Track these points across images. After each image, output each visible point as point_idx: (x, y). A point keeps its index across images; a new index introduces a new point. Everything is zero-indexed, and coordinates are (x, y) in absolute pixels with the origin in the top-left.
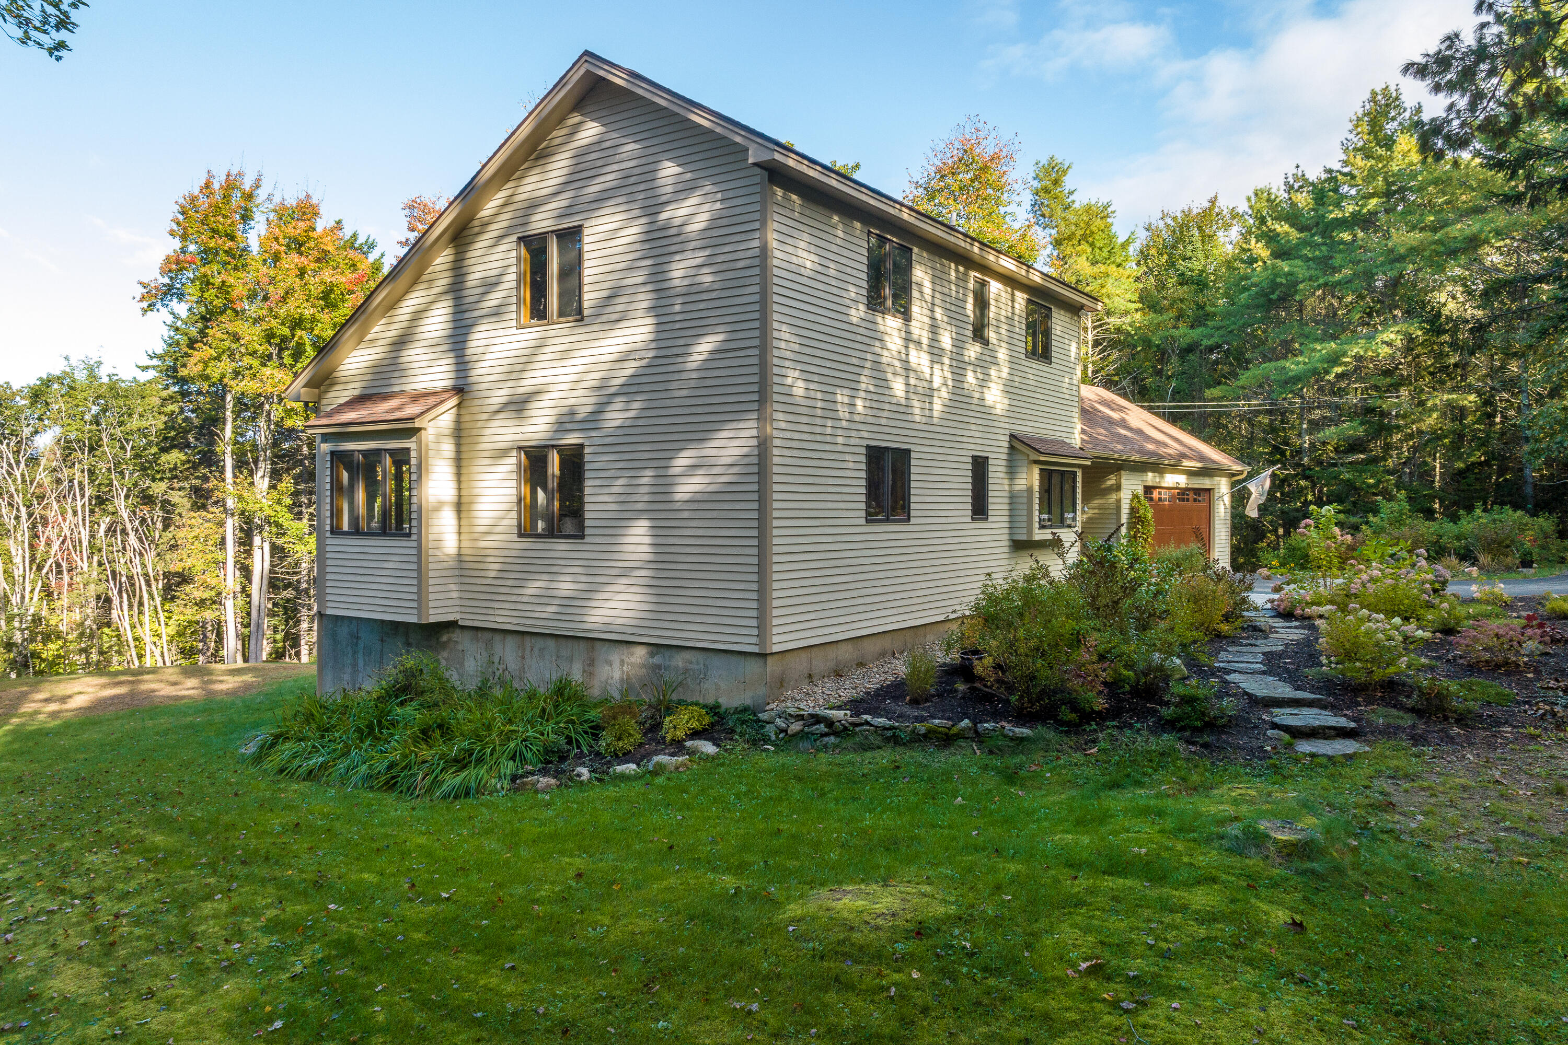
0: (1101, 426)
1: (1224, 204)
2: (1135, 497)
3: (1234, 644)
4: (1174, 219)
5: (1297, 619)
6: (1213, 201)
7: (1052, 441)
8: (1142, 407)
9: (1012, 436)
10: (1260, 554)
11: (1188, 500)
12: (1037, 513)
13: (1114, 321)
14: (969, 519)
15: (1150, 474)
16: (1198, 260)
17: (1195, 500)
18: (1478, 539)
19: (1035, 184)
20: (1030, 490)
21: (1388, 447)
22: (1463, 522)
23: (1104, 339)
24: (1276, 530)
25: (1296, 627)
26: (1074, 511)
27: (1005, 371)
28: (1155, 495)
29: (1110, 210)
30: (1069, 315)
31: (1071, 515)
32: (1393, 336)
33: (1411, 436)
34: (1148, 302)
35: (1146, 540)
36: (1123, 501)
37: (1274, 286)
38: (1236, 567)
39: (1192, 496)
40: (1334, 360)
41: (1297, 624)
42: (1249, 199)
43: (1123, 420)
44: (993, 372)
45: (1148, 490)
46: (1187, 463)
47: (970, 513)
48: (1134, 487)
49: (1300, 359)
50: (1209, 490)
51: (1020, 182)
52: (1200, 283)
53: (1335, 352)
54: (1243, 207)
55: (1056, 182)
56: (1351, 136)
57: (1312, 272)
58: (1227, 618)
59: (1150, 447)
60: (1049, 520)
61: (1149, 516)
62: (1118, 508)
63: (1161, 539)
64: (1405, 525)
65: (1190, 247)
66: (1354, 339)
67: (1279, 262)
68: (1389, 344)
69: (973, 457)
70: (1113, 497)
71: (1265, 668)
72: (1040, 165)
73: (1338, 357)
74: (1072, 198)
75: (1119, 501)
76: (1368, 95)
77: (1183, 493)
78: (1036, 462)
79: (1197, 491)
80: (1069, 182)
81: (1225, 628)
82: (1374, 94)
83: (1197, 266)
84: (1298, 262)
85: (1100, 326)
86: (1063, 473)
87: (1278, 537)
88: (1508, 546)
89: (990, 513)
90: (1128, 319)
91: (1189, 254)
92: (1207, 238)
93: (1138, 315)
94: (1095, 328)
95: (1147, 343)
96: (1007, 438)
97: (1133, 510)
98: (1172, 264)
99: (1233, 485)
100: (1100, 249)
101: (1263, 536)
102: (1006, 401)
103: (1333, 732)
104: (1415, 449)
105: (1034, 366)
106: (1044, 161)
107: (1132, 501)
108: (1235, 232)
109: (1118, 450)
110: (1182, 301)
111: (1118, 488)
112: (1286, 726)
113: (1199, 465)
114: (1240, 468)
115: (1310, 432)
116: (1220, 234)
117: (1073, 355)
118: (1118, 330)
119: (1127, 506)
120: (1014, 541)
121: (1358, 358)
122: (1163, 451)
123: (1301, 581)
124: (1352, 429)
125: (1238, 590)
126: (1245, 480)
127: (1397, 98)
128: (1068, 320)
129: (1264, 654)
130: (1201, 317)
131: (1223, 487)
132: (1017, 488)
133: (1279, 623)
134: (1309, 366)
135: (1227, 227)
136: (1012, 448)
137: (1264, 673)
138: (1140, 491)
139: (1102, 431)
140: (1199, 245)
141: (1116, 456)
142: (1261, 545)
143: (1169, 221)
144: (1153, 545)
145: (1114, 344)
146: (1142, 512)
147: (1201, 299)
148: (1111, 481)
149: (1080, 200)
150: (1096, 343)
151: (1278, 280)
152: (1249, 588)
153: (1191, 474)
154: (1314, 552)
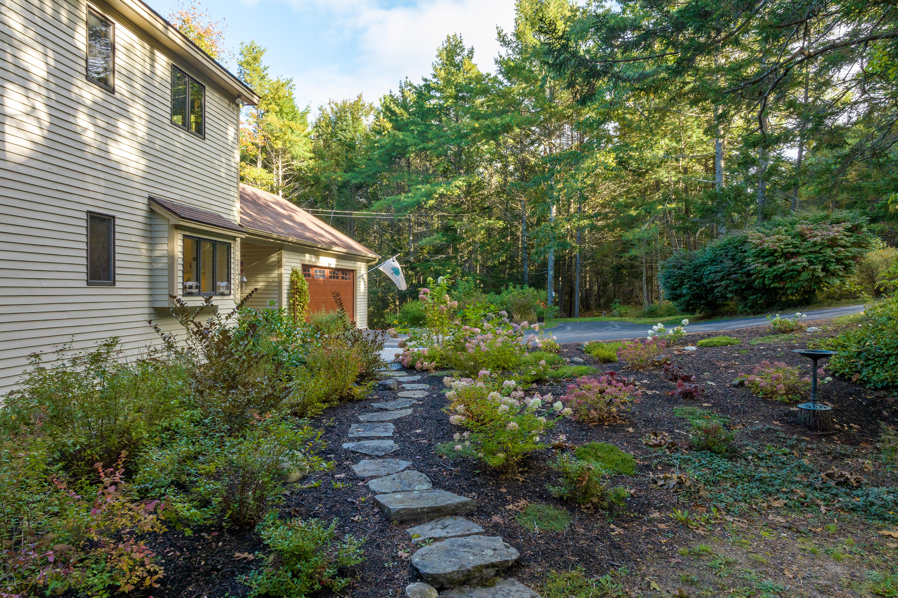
0: (268, 215)
1: (367, 100)
2: (294, 272)
3: (366, 409)
4: (336, 104)
5: (418, 372)
6: (360, 97)
7: (205, 213)
8: (308, 211)
9: (151, 199)
10: (386, 316)
11: (338, 278)
12: (180, 280)
13: (296, 164)
14: (84, 284)
15: (307, 256)
16: (350, 132)
17: (343, 278)
18: (513, 305)
19: (241, 57)
20: (171, 258)
21: (456, 250)
22: (504, 294)
23: (290, 175)
24: (395, 302)
25: (419, 382)
26: (229, 280)
27: (141, 130)
28: (312, 271)
29: (291, 83)
30: (227, 102)
31: (225, 284)
32: (461, 183)
33: (470, 244)
34: (318, 154)
35: (303, 307)
36: (284, 276)
37: (394, 147)
38: (371, 325)
39: (340, 275)
40: (429, 195)
41: (418, 377)
42: (380, 100)
43: (291, 216)
44: (122, 125)
45: (306, 268)
46: (336, 248)
47: (84, 276)
48: (293, 265)
49: (410, 195)
50: (353, 271)
51: (226, 51)
52: (350, 146)
53: (430, 191)
54: (377, 105)
55: (255, 59)
56: (437, 60)
57: (416, 140)
58: (361, 378)
59: (308, 234)
60: (197, 287)
61: (306, 288)
62: (280, 282)
63: (315, 306)
64: (473, 296)
65: (345, 123)
66: (439, 184)
67: (397, 132)
68: (459, 188)
69: (88, 212)
70: (275, 274)
71: (396, 447)
72: (244, 45)
73: (431, 194)
74: (266, 72)
75: (280, 276)
76: (446, 38)
77: (335, 271)
78: (177, 227)
79: (345, 271)
80: (264, 61)
81: (358, 391)
82: (449, 38)
83: (349, 135)
84: (408, 134)
85: (287, 166)
86: (214, 244)
87: (396, 306)
88: (528, 309)
89: (117, 278)
90: (305, 164)
91: (345, 127)
92: (356, 120)
93: (312, 162)
94: (284, 167)
95: (317, 180)
96: (146, 201)
97: (293, 283)
98: (334, 134)
99: (370, 267)
100: (287, 114)
101: (387, 306)
102: (144, 162)
103: (492, 572)
104: (470, 253)
105: (182, 135)
106: (247, 43)
107: (292, 275)
108: (371, 118)
109: (277, 233)
110: (338, 155)
111: (279, 264)
112: (432, 576)
113: (344, 250)
114: (374, 256)
115: (414, 241)
116: (363, 118)
117: (231, 139)
118: (300, 170)
119: (288, 280)
120: (155, 308)
121: (442, 195)
122: (317, 238)
123: (420, 339)
124: (438, 239)
125: (370, 350)
126: (376, 264)
127: (461, 42)
128: (226, 106)
129: (395, 422)
130: (350, 167)
131: (362, 269)
132: (157, 253)
133: (404, 377)
134: (415, 199)
135: (367, 114)
136: (152, 212)
137: (396, 455)
138: (299, 268)
139: (269, 219)
140: (351, 122)
141: (275, 236)
142: (386, 311)
143: (333, 105)
144: (309, 311)
145: (297, 179)
146: (299, 284)
147: (350, 155)
148: (274, 258)
149: (272, 76)
150: (285, 177)
151: (397, 144)
152: (381, 347)
153: (339, 257)
154: (429, 315)
